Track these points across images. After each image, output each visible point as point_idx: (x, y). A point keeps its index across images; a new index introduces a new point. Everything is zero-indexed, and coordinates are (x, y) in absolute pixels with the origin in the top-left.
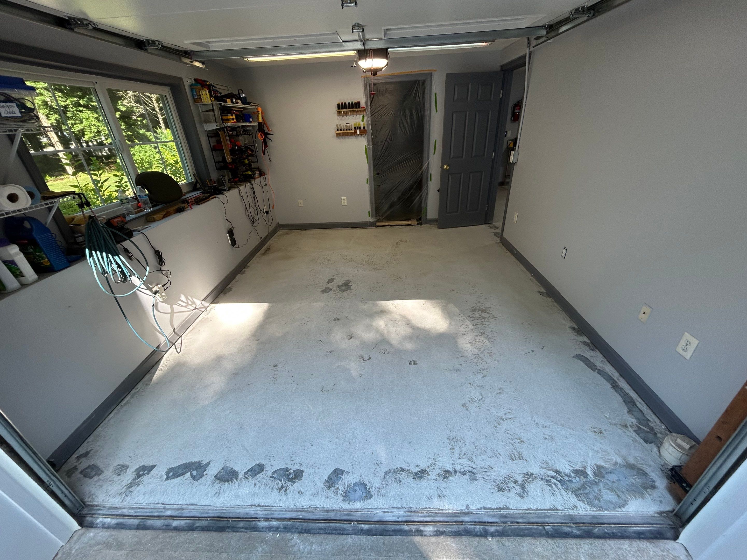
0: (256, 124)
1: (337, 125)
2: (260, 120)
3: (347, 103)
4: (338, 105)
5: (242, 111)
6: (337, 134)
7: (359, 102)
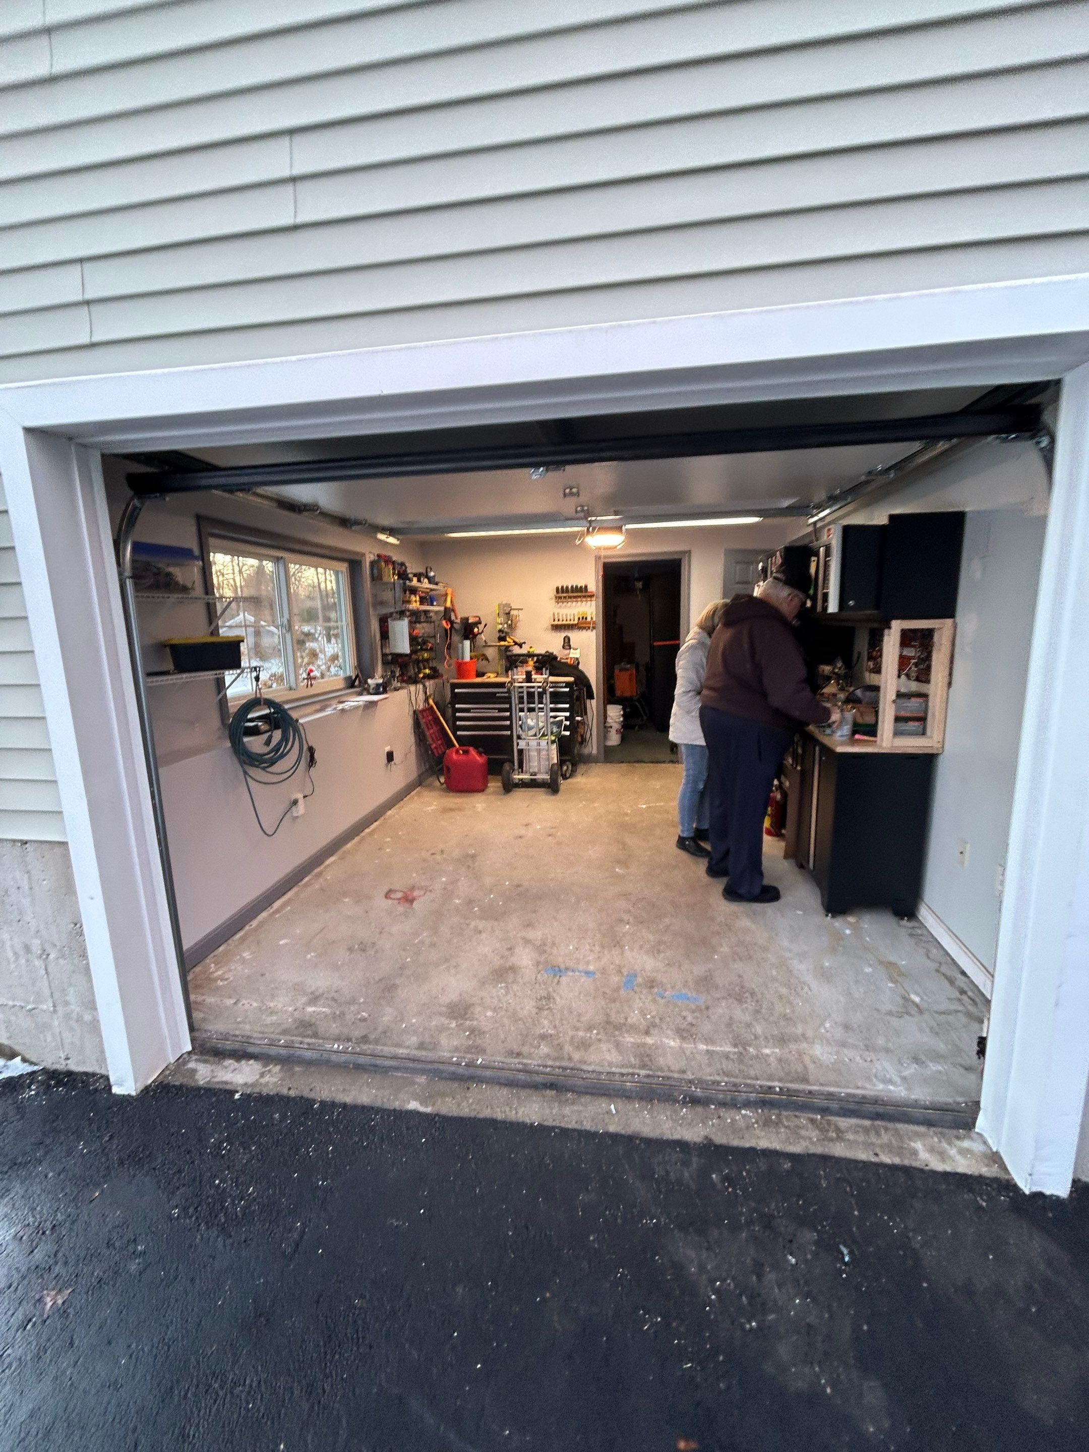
0: (442, 609)
1: (554, 614)
2: (448, 604)
3: (570, 587)
4: (557, 589)
5: (428, 593)
6: (552, 625)
7: (586, 587)
